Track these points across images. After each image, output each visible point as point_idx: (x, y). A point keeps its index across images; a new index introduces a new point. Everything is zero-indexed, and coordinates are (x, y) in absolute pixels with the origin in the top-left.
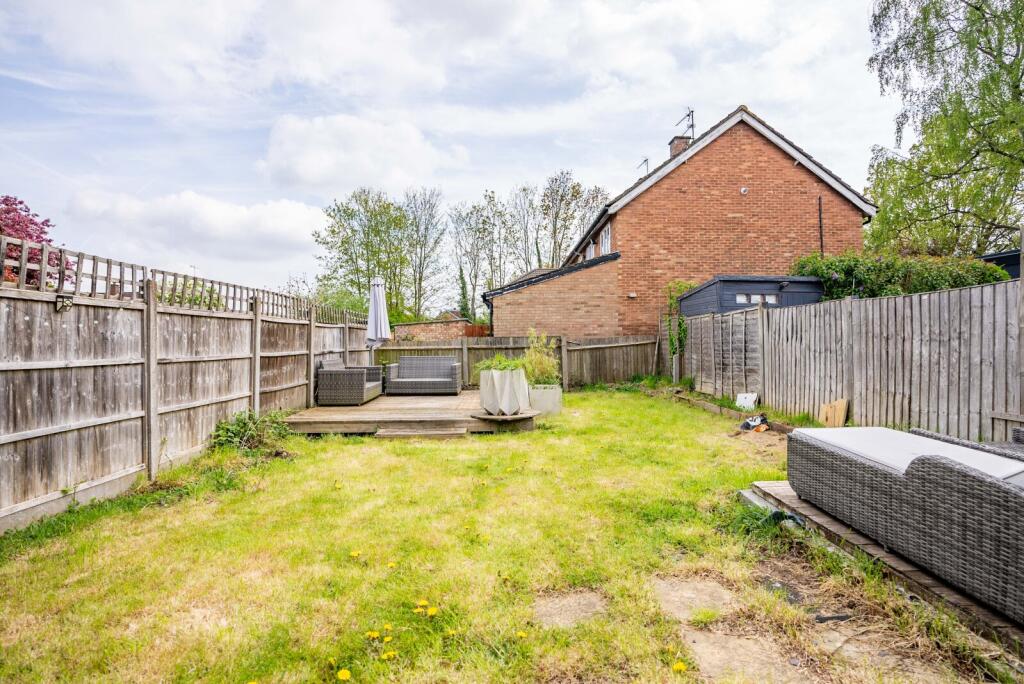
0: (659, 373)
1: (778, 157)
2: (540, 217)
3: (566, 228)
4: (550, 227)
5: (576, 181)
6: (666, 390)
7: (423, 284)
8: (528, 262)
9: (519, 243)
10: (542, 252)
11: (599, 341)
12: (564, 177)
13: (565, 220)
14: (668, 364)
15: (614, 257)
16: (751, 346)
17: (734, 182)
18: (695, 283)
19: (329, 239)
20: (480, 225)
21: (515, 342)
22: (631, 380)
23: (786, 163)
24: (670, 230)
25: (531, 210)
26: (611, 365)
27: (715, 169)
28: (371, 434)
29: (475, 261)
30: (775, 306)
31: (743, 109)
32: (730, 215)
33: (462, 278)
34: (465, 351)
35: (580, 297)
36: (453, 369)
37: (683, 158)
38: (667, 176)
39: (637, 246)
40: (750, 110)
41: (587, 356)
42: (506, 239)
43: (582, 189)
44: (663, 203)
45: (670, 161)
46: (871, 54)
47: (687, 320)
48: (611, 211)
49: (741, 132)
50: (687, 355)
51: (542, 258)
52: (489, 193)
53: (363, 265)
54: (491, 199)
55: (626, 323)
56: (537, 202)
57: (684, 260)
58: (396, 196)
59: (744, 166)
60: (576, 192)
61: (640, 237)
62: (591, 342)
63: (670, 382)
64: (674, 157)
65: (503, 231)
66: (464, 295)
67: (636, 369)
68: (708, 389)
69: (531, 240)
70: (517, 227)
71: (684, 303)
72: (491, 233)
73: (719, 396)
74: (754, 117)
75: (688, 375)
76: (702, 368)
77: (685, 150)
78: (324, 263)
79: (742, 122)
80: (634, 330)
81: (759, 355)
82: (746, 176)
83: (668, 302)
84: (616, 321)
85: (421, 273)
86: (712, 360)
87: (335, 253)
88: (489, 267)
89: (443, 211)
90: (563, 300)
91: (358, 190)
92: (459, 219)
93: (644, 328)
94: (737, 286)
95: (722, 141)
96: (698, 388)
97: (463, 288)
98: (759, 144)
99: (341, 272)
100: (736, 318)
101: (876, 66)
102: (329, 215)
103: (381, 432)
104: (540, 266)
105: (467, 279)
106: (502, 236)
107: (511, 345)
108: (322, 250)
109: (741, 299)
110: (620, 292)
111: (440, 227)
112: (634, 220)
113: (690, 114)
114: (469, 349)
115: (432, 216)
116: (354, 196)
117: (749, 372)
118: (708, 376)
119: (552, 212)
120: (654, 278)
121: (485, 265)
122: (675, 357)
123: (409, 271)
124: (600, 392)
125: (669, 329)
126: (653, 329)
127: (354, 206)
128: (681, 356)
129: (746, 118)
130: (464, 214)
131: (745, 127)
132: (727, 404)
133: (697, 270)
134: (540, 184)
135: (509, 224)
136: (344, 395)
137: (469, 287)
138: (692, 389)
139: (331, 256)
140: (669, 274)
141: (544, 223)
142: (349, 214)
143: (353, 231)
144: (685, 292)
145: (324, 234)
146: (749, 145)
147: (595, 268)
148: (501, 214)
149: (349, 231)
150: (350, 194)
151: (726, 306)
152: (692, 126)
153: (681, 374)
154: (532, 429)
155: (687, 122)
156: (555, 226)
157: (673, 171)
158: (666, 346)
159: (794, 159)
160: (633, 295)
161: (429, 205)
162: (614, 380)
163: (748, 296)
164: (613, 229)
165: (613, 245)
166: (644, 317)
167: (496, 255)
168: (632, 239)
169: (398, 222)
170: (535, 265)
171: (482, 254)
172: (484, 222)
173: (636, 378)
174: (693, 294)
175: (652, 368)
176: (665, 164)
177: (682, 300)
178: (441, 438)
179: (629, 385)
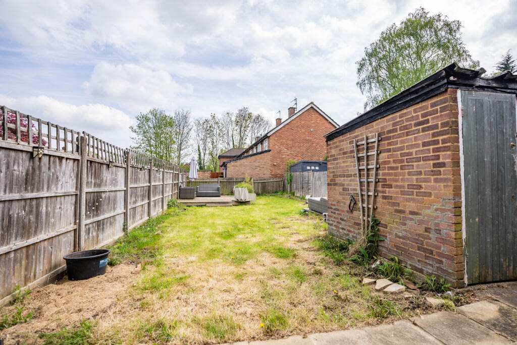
0: (283, 190)
1: (323, 119)
2: (234, 125)
3: (245, 131)
4: (239, 130)
5: (250, 112)
6: (286, 196)
7: (181, 152)
8: (228, 144)
9: (225, 136)
10: (234, 140)
11: (264, 180)
12: (245, 109)
13: (245, 127)
14: (287, 188)
15: (269, 151)
16: (309, 182)
17: (309, 127)
18: (295, 161)
19: (137, 130)
20: (208, 128)
21: (236, 179)
22: (275, 192)
23: (325, 121)
24: (288, 142)
25: (230, 122)
26: (268, 187)
27: (303, 122)
28: (205, 206)
29: (205, 144)
30: (317, 171)
31: (312, 103)
32: (308, 138)
33: (199, 150)
34: (219, 182)
35: (257, 164)
36: (218, 188)
37: (292, 118)
38: (287, 124)
39: (277, 147)
40: (314, 103)
41: (260, 184)
42: (219, 134)
43: (253, 115)
44: (285, 133)
45: (288, 119)
46: (357, 81)
47: (293, 173)
48: (268, 135)
49: (312, 111)
50: (292, 184)
51: (235, 143)
52: (213, 114)
53: (153, 142)
54: (214, 117)
55: (273, 173)
56: (233, 119)
57: (292, 153)
58: (170, 113)
59: (313, 122)
60: (250, 116)
61: (278, 144)
62: (261, 180)
63: (287, 193)
64: (290, 118)
65: (218, 130)
66: (200, 158)
67: (276, 189)
68: (298, 195)
69: (230, 135)
70: (224, 129)
71: (292, 168)
72: (212, 131)
73: (301, 197)
74: (316, 106)
75: (293, 191)
76: (297, 189)
77: (293, 116)
78: (135, 141)
79: (312, 107)
80: (275, 176)
81: (311, 184)
82: (313, 125)
83: (287, 167)
84: (269, 173)
85: (180, 147)
86: (300, 186)
87: (141, 137)
88: (212, 146)
89: (191, 121)
90: (252, 165)
91: (152, 109)
92: (198, 124)
93: (278, 175)
94: (308, 164)
95: (305, 113)
96: (295, 195)
97: (200, 155)
98: (317, 115)
99: (143, 145)
100: (306, 174)
101: (359, 86)
102: (138, 119)
103: (207, 205)
104: (234, 147)
105: (201, 151)
106: (218, 133)
107: (235, 181)
108: (134, 135)
109: (308, 168)
110: (271, 163)
111: (190, 127)
112: (276, 138)
113: (296, 100)
114: (220, 182)
115: (186, 122)
116: (150, 112)
117: (309, 189)
118: (299, 191)
119: (239, 124)
120: (282, 158)
121: (209, 145)
122: (289, 185)
123: (175, 146)
124: (265, 196)
125: (287, 176)
126: (282, 176)
127: (151, 116)
128: (291, 185)
129: (313, 106)
130: (201, 122)
131: (312, 109)
132: (303, 198)
133: (296, 156)
134: (235, 112)
135: (221, 128)
136: (188, 196)
137: (202, 154)
138: (294, 195)
139: (138, 138)
140: (287, 157)
141: (236, 128)
142: (147, 120)
143: (149, 127)
144: (292, 164)
145: (135, 128)
146: (314, 115)
147: (262, 154)
148: (217, 123)
149: (147, 127)
150: (148, 111)
151: (304, 170)
152: (296, 104)
153: (291, 191)
154: (250, 204)
155: (294, 102)
156: (241, 130)
157: (289, 123)
158: (286, 182)
159: (328, 120)
160: (275, 164)
161: (185, 118)
162: (269, 193)
163: (311, 167)
164: (269, 141)
165: (269, 147)
166: (279, 172)
167: (215, 141)
168: (275, 145)
169: (171, 124)
170: (231, 146)
171: (209, 140)
172: (210, 127)
173: (276, 192)
174: (295, 165)
175: (281, 189)
176: (287, 120)
177: (291, 167)
178: (225, 206)
179: (274, 194)
